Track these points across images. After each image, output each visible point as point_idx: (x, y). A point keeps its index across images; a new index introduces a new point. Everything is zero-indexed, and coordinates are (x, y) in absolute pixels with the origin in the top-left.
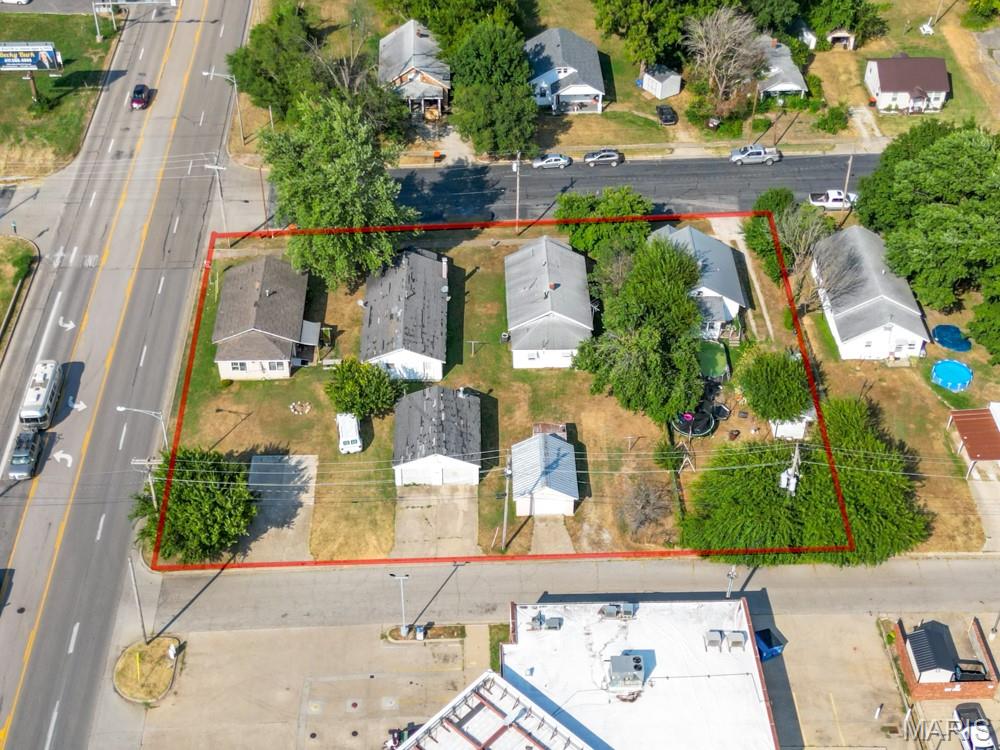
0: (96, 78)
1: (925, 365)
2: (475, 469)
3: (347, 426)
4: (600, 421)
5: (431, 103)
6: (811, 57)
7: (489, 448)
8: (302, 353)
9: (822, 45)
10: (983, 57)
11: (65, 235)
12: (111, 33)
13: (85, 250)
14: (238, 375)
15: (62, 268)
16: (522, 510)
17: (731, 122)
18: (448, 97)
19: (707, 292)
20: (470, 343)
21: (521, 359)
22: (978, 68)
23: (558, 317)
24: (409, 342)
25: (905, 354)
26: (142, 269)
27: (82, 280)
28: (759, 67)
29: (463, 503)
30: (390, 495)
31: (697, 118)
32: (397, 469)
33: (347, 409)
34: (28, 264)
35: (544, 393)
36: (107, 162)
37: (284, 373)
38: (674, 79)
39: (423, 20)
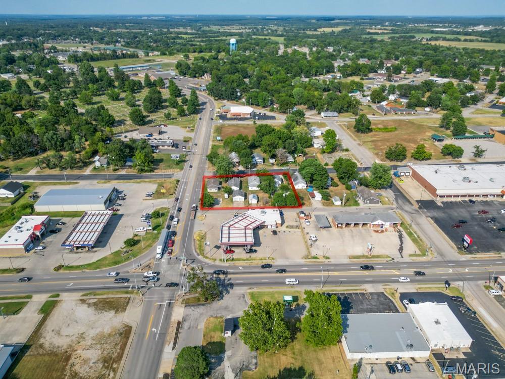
0: (185, 161)
1: (306, 189)
2: (244, 198)
3: (226, 195)
4: (261, 195)
5: (237, 163)
6: (296, 158)
7: (246, 196)
8: (219, 188)
9: (298, 156)
10: (322, 157)
11: (183, 178)
12: (186, 156)
13: (186, 180)
14: (210, 191)
15: (183, 182)
16: (250, 203)
17: (282, 165)
18: (239, 162)
19: (276, 180)
20: (243, 187)
21: (250, 189)
22: (322, 159)
23: (256, 183)
24: (234, 185)
25: (304, 188)
26: (195, 182)
27: (186, 183)
28: (287, 157)
29: (242, 202)
30: (232, 201)
31: (277, 164)
32: (233, 198)
33: (226, 192)
34: (178, 181)
35: (253, 192)
36: (188, 171)
37: (217, 191)
38: (274, 160)
39: (235, 152)
